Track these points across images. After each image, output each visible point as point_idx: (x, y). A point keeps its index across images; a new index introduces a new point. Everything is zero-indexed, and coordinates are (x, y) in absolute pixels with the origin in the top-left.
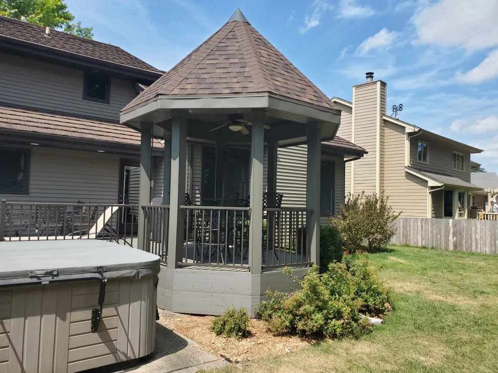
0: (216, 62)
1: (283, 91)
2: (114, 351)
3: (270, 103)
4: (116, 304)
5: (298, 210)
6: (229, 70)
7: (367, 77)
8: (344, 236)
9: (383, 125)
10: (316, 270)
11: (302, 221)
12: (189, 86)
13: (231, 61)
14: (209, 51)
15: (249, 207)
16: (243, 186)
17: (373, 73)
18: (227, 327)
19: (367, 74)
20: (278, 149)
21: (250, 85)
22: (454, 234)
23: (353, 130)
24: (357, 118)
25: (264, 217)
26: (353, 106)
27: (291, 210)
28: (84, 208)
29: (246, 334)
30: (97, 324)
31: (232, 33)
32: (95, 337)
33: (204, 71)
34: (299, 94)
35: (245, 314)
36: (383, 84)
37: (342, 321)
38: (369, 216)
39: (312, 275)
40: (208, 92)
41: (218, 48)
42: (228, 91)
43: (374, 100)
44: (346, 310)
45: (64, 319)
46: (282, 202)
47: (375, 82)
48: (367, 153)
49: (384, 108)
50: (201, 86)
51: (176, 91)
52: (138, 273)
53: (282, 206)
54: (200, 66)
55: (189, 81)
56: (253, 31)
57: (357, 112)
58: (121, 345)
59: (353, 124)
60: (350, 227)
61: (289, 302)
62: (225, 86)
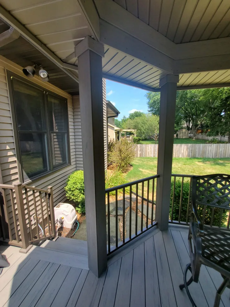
22: (140, 150)
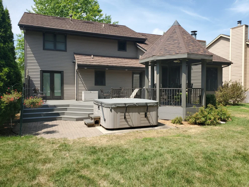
0: (170, 42)
1: (192, 52)
2: (150, 123)
3: (188, 56)
4: (150, 112)
5: (198, 89)
6: (174, 45)
7: (238, 23)
8: (221, 99)
9: (246, 46)
10: (204, 107)
11: (199, 93)
12: (162, 52)
13: (175, 42)
14: (167, 38)
15: (181, 88)
16: (178, 80)
17: (241, 21)
18: (176, 122)
19: (238, 22)
20: (192, 66)
21: (181, 51)
23: (230, 50)
24: (232, 44)
25: (187, 91)
26: (230, 38)
27: (196, 89)
28: (123, 90)
29: (182, 124)
30: (146, 116)
31: (175, 30)
32: (146, 119)
33: (166, 46)
34: (197, 51)
35: (181, 118)
36: (247, 26)
37: (211, 120)
38: (232, 90)
39: (203, 108)
40: (168, 54)
41: (171, 37)
42: (174, 53)
43: (241, 34)
44: (212, 118)
45: (139, 114)
46: (193, 86)
47: (242, 26)
48: (232, 63)
49: (247, 38)
50: (166, 52)
51: (158, 54)
52: (154, 105)
53: (193, 87)
54: (165, 45)
55: (162, 50)
56: (182, 28)
57: (232, 41)
58: (151, 121)
59: (230, 47)
60: (223, 95)
61: (194, 115)
62: (173, 51)
